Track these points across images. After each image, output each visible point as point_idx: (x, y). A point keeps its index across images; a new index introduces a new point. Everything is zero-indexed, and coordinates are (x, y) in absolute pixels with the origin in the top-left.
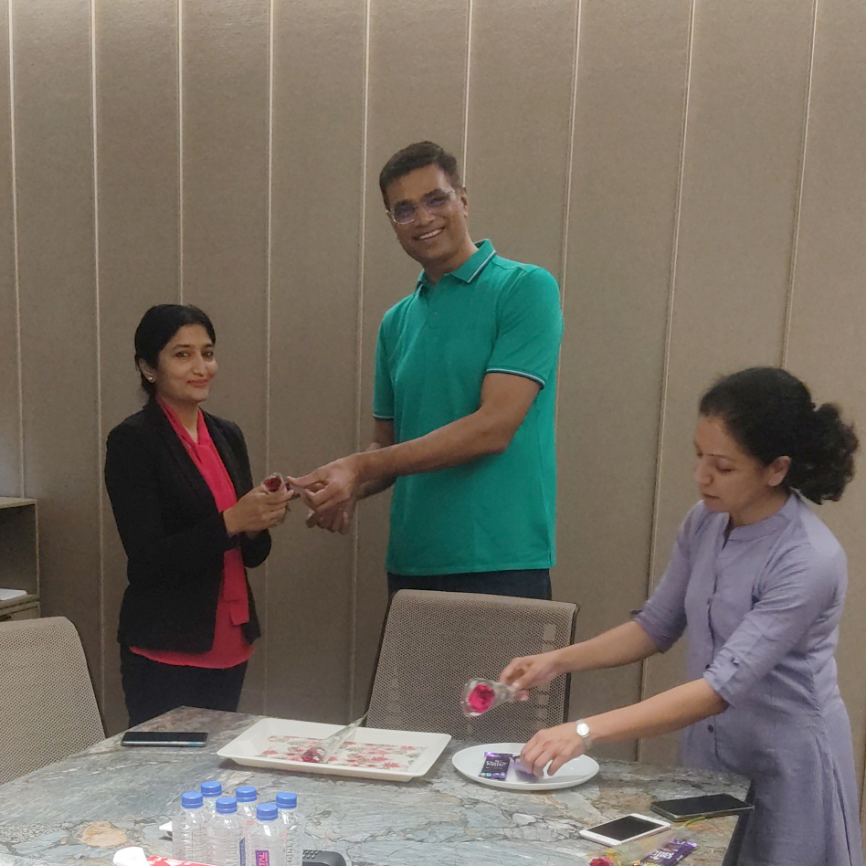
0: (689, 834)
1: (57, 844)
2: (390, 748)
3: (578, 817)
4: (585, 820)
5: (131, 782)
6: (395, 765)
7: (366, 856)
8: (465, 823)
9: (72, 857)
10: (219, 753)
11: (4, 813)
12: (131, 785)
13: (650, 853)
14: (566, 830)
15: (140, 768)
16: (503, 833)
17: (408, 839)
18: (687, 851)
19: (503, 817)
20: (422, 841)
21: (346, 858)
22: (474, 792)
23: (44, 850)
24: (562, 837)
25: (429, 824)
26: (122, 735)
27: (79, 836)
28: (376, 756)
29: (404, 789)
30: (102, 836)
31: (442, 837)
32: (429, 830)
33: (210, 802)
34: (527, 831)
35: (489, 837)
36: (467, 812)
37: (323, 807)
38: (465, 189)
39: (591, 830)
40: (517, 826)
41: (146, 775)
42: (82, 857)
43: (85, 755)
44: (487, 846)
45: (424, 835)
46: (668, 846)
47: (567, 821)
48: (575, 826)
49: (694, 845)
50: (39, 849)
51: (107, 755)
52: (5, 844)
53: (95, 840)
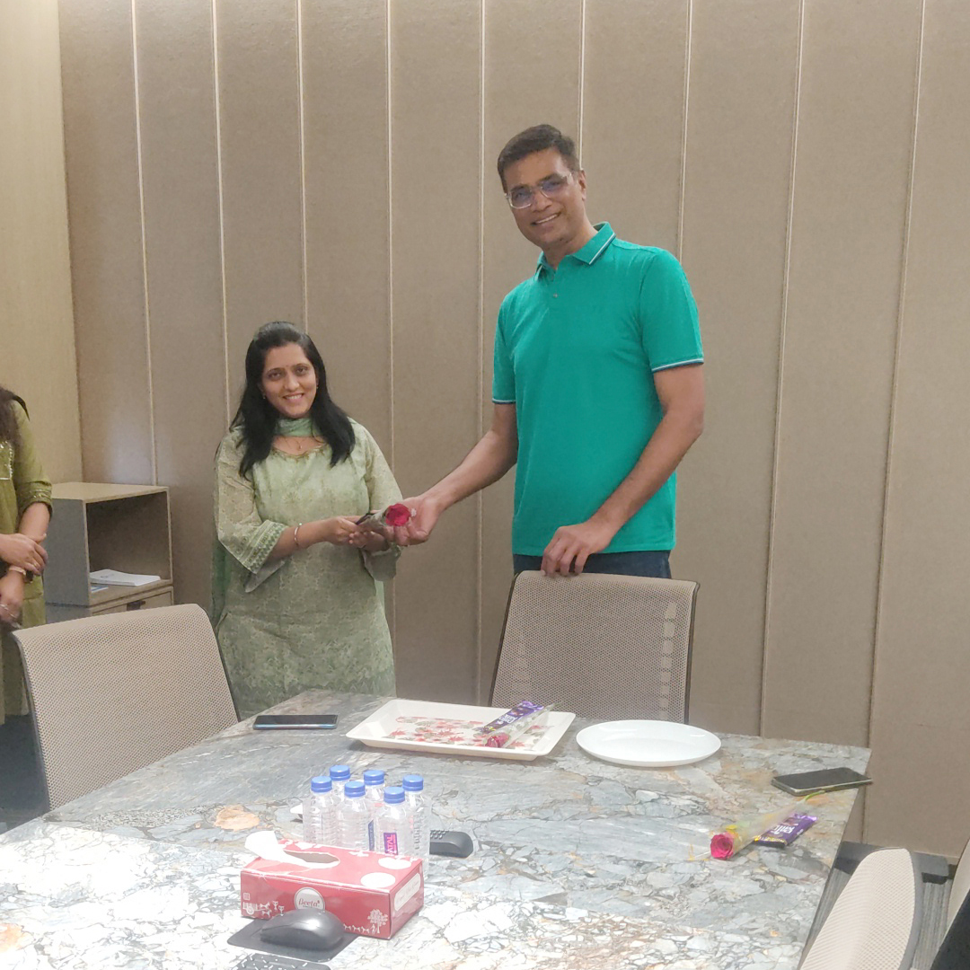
0: (808, 808)
1: (192, 828)
3: (700, 792)
4: (707, 795)
5: (263, 765)
6: (519, 745)
7: (492, 835)
8: (589, 800)
9: (207, 841)
10: (349, 735)
11: (140, 798)
12: (263, 768)
13: (771, 827)
14: (688, 806)
15: (272, 752)
16: (626, 810)
17: (534, 818)
19: (626, 794)
20: (547, 819)
21: (473, 838)
22: (597, 770)
23: (179, 834)
24: (684, 814)
25: (554, 802)
26: (254, 719)
27: (212, 820)
29: (529, 767)
30: (235, 819)
31: (567, 815)
32: (554, 808)
33: (339, 786)
34: (650, 807)
35: (613, 815)
36: (591, 790)
37: (451, 787)
38: (583, 172)
40: (640, 803)
41: (278, 758)
42: (216, 840)
43: (218, 739)
44: (611, 823)
45: (550, 813)
46: (790, 821)
47: (689, 797)
48: (696, 802)
49: (814, 819)
50: (174, 833)
51: (240, 739)
52: (141, 829)
53: (229, 824)
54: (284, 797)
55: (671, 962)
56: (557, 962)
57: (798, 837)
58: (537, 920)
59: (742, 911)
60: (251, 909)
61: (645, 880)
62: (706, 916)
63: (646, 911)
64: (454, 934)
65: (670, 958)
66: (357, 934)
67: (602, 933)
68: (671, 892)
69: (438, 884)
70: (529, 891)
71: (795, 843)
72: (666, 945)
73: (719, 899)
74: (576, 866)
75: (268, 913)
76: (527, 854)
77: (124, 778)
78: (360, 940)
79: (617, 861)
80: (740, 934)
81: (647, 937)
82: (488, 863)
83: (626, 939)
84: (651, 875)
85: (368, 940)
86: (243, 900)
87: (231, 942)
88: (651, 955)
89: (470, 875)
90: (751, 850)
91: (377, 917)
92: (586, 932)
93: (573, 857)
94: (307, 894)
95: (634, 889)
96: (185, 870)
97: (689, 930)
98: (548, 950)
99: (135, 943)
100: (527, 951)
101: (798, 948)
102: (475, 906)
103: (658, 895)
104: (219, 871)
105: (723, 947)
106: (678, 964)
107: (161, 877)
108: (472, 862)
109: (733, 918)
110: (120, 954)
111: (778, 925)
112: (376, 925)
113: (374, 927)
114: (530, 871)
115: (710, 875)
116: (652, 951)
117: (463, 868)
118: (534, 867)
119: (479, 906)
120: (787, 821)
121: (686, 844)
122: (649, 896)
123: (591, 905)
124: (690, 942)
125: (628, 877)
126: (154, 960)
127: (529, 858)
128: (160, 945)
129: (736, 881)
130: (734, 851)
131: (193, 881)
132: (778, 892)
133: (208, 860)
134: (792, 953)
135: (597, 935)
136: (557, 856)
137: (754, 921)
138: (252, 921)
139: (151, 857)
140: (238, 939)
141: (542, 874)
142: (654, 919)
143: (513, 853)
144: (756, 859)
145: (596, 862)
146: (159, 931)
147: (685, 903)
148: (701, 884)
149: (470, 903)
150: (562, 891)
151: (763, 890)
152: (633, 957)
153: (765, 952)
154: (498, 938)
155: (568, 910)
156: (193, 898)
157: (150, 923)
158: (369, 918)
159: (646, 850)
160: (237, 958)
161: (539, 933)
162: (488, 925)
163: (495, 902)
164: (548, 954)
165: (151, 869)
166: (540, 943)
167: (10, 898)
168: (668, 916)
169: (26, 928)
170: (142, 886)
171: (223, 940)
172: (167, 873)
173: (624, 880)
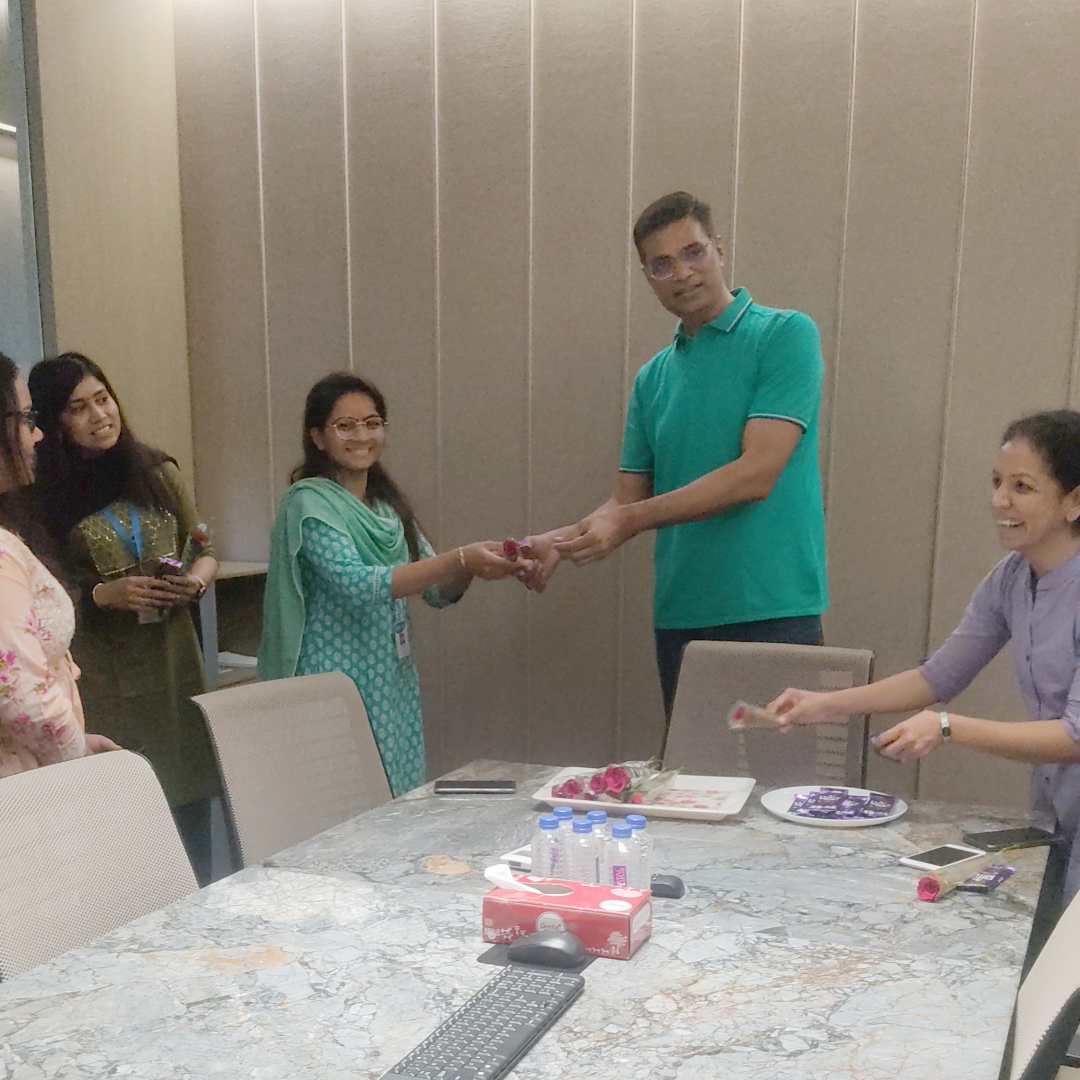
0: (1003, 861)
1: (407, 873)
2: (695, 793)
3: (894, 848)
4: (902, 850)
5: (456, 823)
6: (704, 807)
7: (700, 881)
8: (787, 854)
9: (425, 883)
10: (535, 796)
11: (346, 848)
12: (457, 825)
13: (972, 875)
14: (885, 859)
15: (459, 812)
16: (824, 862)
17: (736, 868)
18: (1007, 874)
19: (821, 849)
20: (748, 869)
21: (683, 881)
22: (786, 829)
23: (396, 878)
24: (882, 865)
25: (752, 855)
26: (433, 784)
27: (425, 867)
28: (684, 799)
29: (718, 827)
30: (446, 866)
31: (767, 866)
32: (753, 860)
33: (567, 825)
34: (847, 860)
35: (813, 866)
36: (785, 845)
39: (911, 858)
40: (837, 856)
41: (467, 817)
42: (434, 883)
43: (404, 801)
44: (812, 873)
45: (750, 864)
46: (988, 870)
47: (885, 852)
48: (892, 856)
49: (1013, 869)
50: (392, 877)
51: (424, 801)
52: (359, 873)
53: (441, 870)
54: (487, 849)
55: (898, 980)
56: (791, 979)
57: (999, 885)
59: (958, 942)
60: (492, 934)
61: (858, 917)
62: (923, 945)
63: (865, 941)
64: (690, 956)
65: (898, 977)
66: (597, 956)
67: (827, 957)
68: (886, 927)
69: (660, 918)
70: (750, 927)
71: (997, 889)
72: (891, 967)
73: (933, 932)
74: (788, 906)
75: (510, 937)
76: (738, 896)
77: (324, 833)
78: (599, 960)
79: (828, 902)
80: (959, 959)
81: (872, 960)
82: (702, 903)
83: (852, 962)
84: (862, 914)
85: (608, 960)
86: (484, 926)
87: (480, 960)
88: (879, 974)
89: (687, 912)
90: (956, 894)
91: (616, 939)
92: (812, 956)
93: (783, 899)
94: (549, 918)
95: (849, 924)
96: (415, 906)
97: (909, 955)
98: (780, 970)
99: (391, 961)
100: (761, 970)
101: (1016, 971)
102: (700, 936)
103: (873, 929)
104: (446, 906)
105: (945, 969)
106: (905, 981)
107: (394, 911)
108: (685, 902)
109: (950, 947)
110: (382, 969)
111: (995, 953)
112: (616, 946)
113: (613, 948)
114: (745, 910)
115: (920, 914)
116: (879, 971)
117: (678, 907)
118: (748, 907)
119: (704, 936)
120: (986, 870)
121: (892, 890)
122: (865, 930)
123: (812, 936)
124: (913, 965)
125: (841, 915)
126: (415, 974)
127: (741, 900)
128: (415, 963)
129: (946, 918)
130: (940, 893)
131: (426, 914)
132: (988, 927)
133: (434, 899)
134: (1012, 973)
135: (824, 959)
136: (768, 898)
137: (970, 950)
138: (492, 945)
139: (377, 895)
140: (483, 959)
141: (757, 912)
142: (874, 947)
143: (725, 895)
144: (962, 901)
145: (806, 903)
146: (410, 952)
147: (901, 935)
148: (913, 921)
149: (694, 933)
150: (780, 925)
151: (974, 926)
152: (862, 976)
153: (986, 973)
154: (729, 960)
155: (789, 940)
156: (431, 928)
157: (398, 946)
158: (609, 939)
159: (853, 894)
160: (491, 973)
161: (767, 957)
162: (717, 950)
163: (719, 933)
164: (781, 973)
165: (382, 905)
166: (771, 965)
167: (259, 926)
168: (886, 945)
169: (285, 949)
170: (379, 918)
171: (473, 959)
172: (398, 908)
173: (838, 917)
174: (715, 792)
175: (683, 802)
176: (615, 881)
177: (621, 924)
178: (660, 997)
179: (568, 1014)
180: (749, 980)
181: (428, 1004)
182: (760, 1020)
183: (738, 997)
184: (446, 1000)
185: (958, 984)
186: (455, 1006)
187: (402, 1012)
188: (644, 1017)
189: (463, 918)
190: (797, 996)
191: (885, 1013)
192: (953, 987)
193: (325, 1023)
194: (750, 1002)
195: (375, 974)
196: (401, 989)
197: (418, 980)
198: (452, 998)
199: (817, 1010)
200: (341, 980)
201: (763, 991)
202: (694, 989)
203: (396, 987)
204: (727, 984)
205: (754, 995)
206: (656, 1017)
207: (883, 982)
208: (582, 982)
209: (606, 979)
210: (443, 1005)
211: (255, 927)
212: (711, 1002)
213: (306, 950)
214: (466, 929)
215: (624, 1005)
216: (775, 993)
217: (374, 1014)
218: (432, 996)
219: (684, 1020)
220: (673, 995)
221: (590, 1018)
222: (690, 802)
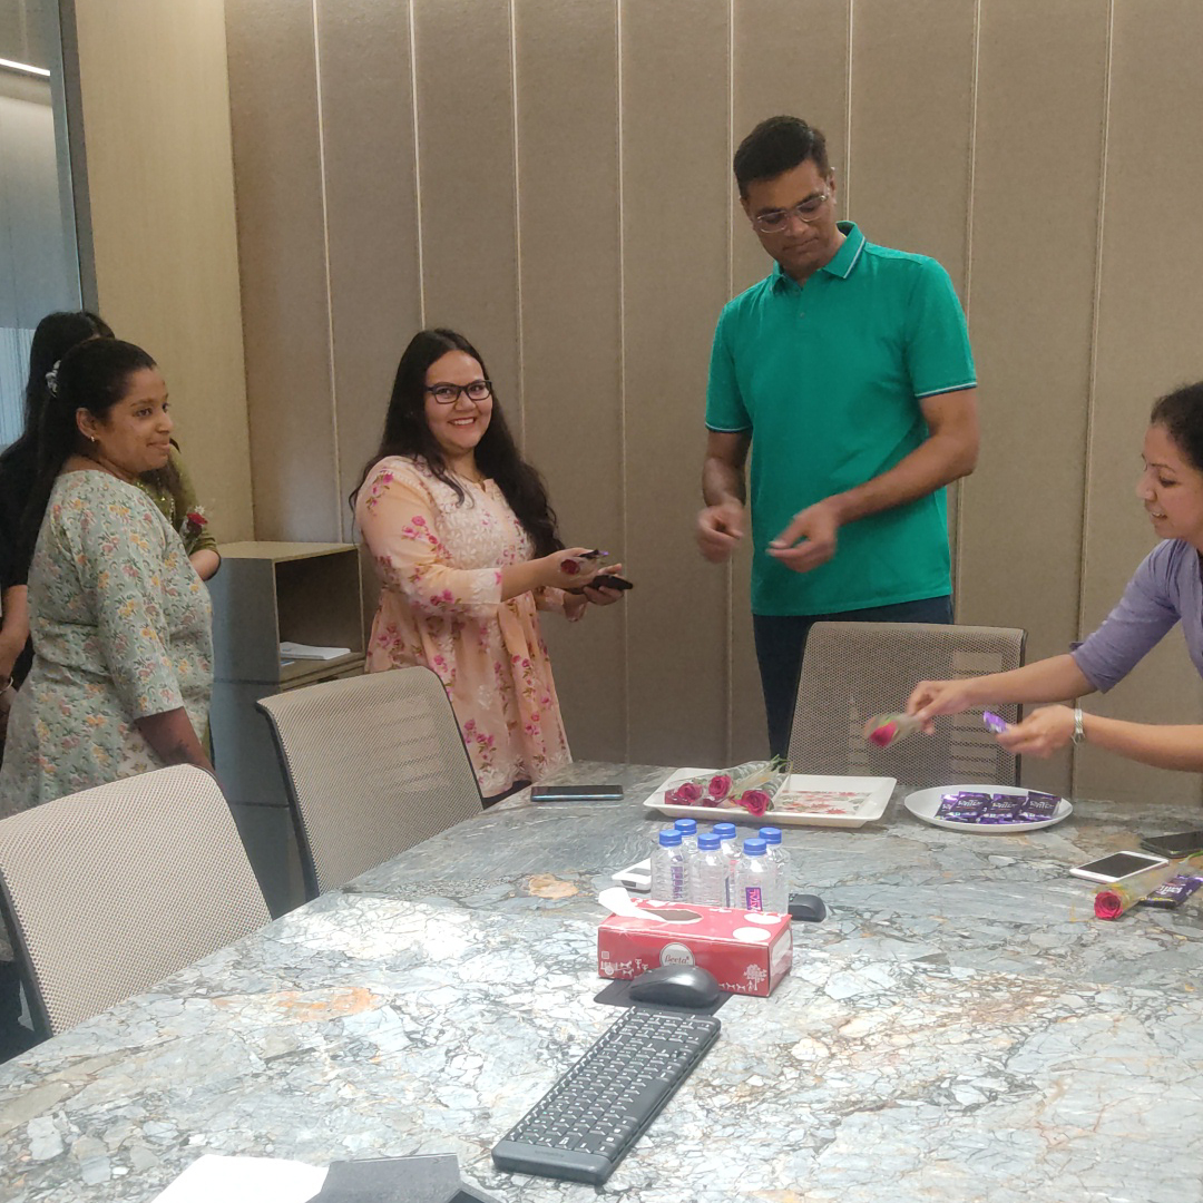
0: (1189, 870)
1: (506, 897)
2: (828, 795)
3: (1061, 856)
4: (1070, 859)
5: (558, 835)
6: (839, 812)
7: (842, 900)
8: (938, 866)
9: (528, 908)
10: (646, 803)
11: (436, 869)
12: (559, 839)
13: (1156, 888)
14: (1052, 869)
15: (561, 823)
16: (983, 875)
17: (882, 883)
19: (978, 860)
20: (897, 884)
21: (823, 899)
22: (935, 836)
23: (495, 903)
24: (1050, 877)
25: (899, 868)
26: (529, 790)
27: (525, 889)
28: (817, 803)
29: (857, 835)
30: (550, 888)
31: (917, 880)
32: (901, 874)
34: (1009, 872)
35: (971, 879)
36: (936, 855)
39: (1081, 868)
40: (997, 868)
41: (571, 828)
42: (538, 908)
43: (496, 811)
44: (970, 888)
45: (898, 878)
46: (1173, 881)
47: (1051, 861)
48: (1061, 866)
49: (1201, 880)
50: (489, 902)
51: (521, 810)
52: (451, 898)
53: (545, 892)
54: (595, 866)
55: (1083, 1015)
56: (959, 1017)
57: (1187, 898)
58: (921, 978)
59: (1147, 968)
60: (609, 969)
61: (1028, 940)
62: (1107, 973)
63: (1040, 969)
64: (839, 990)
65: (1082, 1012)
66: (732, 993)
67: (997, 989)
68: (1062, 952)
69: (800, 946)
70: (905, 954)
71: (1186, 903)
72: (1073, 1000)
73: (1117, 957)
74: (948, 928)
75: (630, 973)
76: (888, 917)
77: (410, 851)
78: (735, 998)
79: (991, 923)
80: (1151, 989)
81: (1049, 992)
82: (848, 927)
83: (1026, 995)
84: (1032, 936)
85: (745, 998)
86: (600, 959)
87: (597, 1000)
88: (1060, 1008)
89: (831, 938)
90: (1138, 911)
91: (753, 973)
92: (979, 989)
93: (940, 920)
94: (676, 950)
95: (1019, 949)
96: (518, 936)
97: (1093, 985)
98: (945, 1006)
99: (495, 1003)
100: (922, 1007)
102: (849, 967)
103: (1046, 953)
104: (554, 936)
105: (1136, 1002)
106: (1091, 1017)
107: (495, 942)
108: (828, 926)
109: (1138, 974)
110: (486, 1013)
111: (1192, 981)
112: (753, 981)
113: (750, 983)
114: (896, 933)
115: (1099, 935)
116: (1059, 1006)
117: (821, 932)
118: (901, 930)
119: (853, 966)
121: (1064, 906)
122: (1038, 955)
123: (977, 964)
124: (1096, 997)
125: (1009, 938)
126: (523, 1018)
127: (892, 922)
128: (523, 1004)
129: (1131, 939)
130: (1123, 910)
131: (531, 946)
132: (1181, 950)
133: (540, 927)
135: (993, 991)
136: (922, 920)
137: (1163, 977)
138: (611, 982)
139: (474, 924)
140: (601, 998)
141: (911, 936)
142: (1050, 976)
143: (872, 916)
144: (1147, 919)
145: (967, 924)
146: (516, 992)
147: (1080, 961)
148: (1093, 943)
149: (841, 963)
150: (940, 951)
151: (1164, 949)
152: (1040, 1011)
153: (1185, 1005)
154: (885, 995)
155: (952, 969)
156: (538, 962)
157: (503, 984)
158: (745, 974)
159: (1019, 912)
160: (611, 1015)
161: (928, 990)
162: (870, 984)
163: (869, 963)
164: (945, 1009)
165: (480, 936)
166: (934, 1000)
167: (342, 964)
168: (1065, 973)
169: (373, 991)
170: (478, 951)
171: (588, 999)
172: (499, 939)
173: (1005, 941)
174: (850, 794)
175: (814, 806)
176: (749, 904)
177: (759, 955)
178: (809, 1042)
179: (704, 1064)
180: (911, 1019)
181: (542, 1054)
182: (927, 1068)
183: (899, 1040)
184: (562, 1048)
185: (1154, 1020)
186: (573, 1056)
187: (512, 1064)
188: (791, 1066)
189: (574, 949)
190: (966, 1037)
191: (1071, 1057)
192: (1147, 1024)
193: (426, 1079)
194: (913, 1045)
195: (478, 1018)
196: (509, 1037)
197: (528, 1026)
198: (569, 1047)
199: (991, 1054)
200: (441, 1027)
201: (927, 1032)
202: (846, 1031)
203: (503, 1034)
204: (884, 1024)
205: (917, 1037)
206: (806, 1066)
207: (1066, 1018)
208: (718, 1023)
209: (744, 1020)
210: (559, 1055)
211: (338, 965)
212: (868, 1046)
213: (400, 991)
214: (579, 963)
215: (767, 1052)
216: (942, 1034)
217: (480, 1068)
218: (545, 1045)
219: (839, 1069)
220: (823, 1039)
221: (730, 1069)
222: (822, 806)
